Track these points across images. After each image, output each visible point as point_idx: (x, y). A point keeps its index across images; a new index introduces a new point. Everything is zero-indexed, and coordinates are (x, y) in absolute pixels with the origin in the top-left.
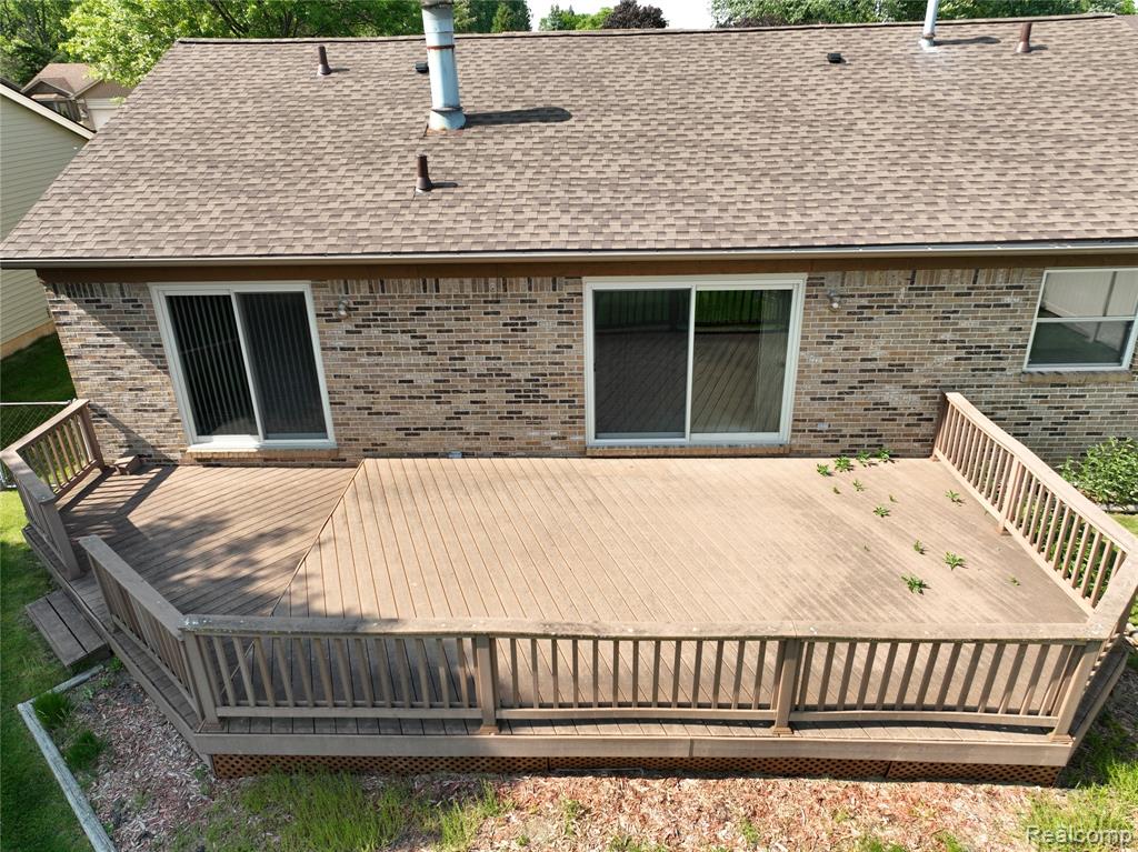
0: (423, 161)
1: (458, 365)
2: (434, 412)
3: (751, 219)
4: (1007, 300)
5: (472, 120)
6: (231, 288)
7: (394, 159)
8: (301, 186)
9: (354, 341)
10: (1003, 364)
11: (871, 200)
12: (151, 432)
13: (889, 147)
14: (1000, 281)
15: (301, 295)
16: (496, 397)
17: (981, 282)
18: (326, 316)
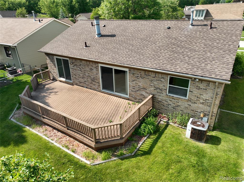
0: (86, 43)
1: (85, 74)
4: (162, 80)
5: (102, 36)
6: (61, 58)
9: (74, 68)
10: (163, 92)
12: (55, 76)
14: (160, 76)
15: (68, 60)
16: (89, 80)
17: (157, 76)
18: (71, 64)
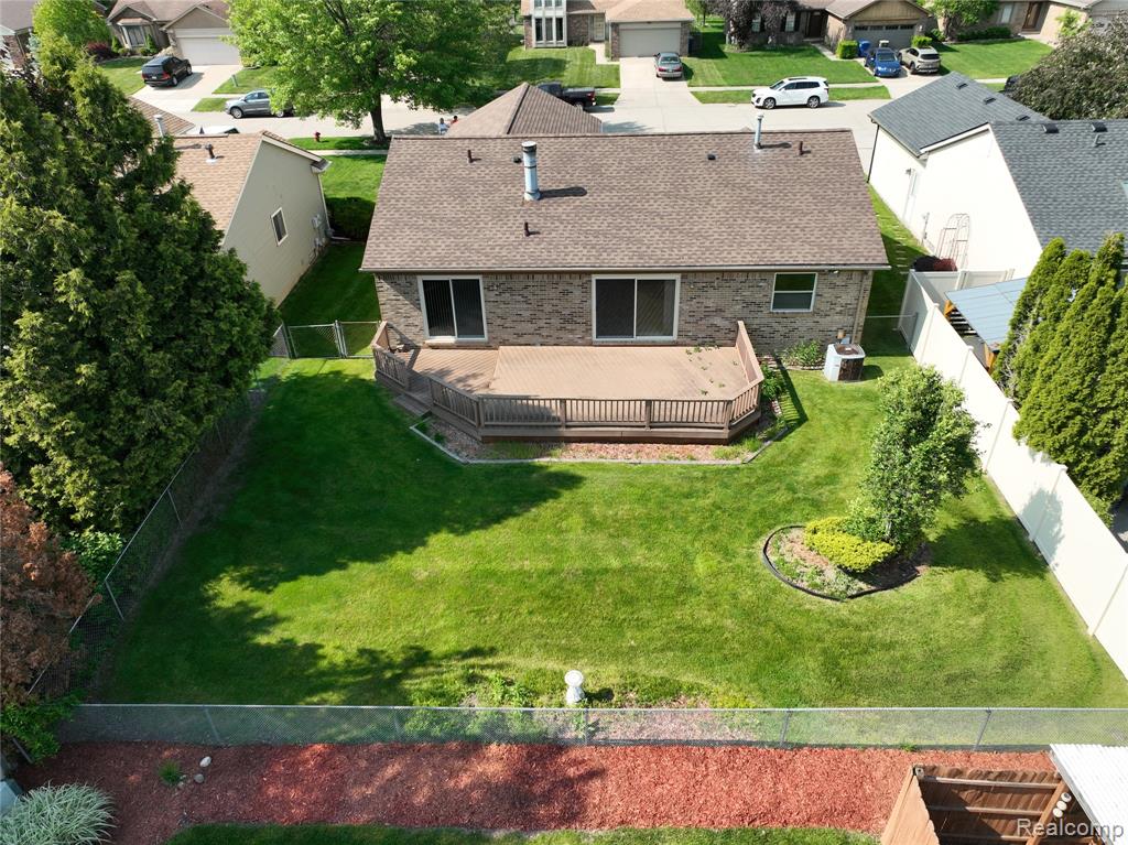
0: (526, 225)
1: (540, 308)
2: (530, 327)
3: (659, 253)
4: (761, 284)
5: (544, 195)
6: (450, 278)
7: (511, 217)
8: (475, 232)
9: (499, 299)
10: (762, 309)
11: (707, 244)
12: (411, 334)
13: (722, 215)
14: (757, 278)
15: (478, 281)
16: (555, 321)
17: (749, 278)
18: (487, 289)
